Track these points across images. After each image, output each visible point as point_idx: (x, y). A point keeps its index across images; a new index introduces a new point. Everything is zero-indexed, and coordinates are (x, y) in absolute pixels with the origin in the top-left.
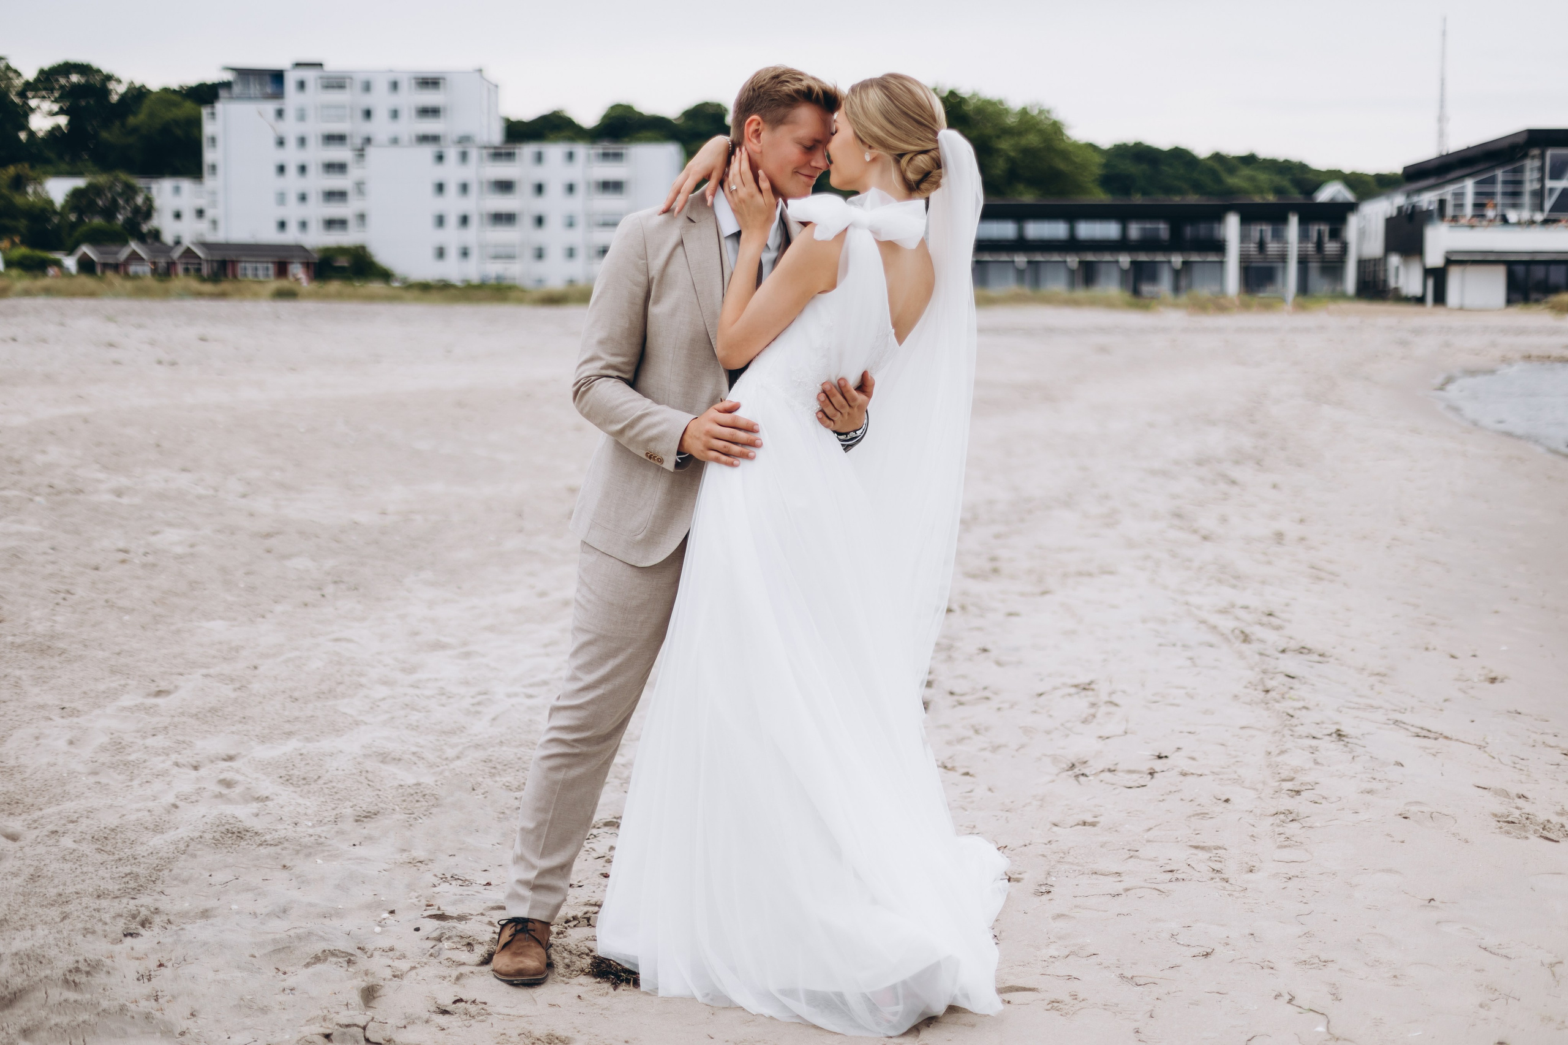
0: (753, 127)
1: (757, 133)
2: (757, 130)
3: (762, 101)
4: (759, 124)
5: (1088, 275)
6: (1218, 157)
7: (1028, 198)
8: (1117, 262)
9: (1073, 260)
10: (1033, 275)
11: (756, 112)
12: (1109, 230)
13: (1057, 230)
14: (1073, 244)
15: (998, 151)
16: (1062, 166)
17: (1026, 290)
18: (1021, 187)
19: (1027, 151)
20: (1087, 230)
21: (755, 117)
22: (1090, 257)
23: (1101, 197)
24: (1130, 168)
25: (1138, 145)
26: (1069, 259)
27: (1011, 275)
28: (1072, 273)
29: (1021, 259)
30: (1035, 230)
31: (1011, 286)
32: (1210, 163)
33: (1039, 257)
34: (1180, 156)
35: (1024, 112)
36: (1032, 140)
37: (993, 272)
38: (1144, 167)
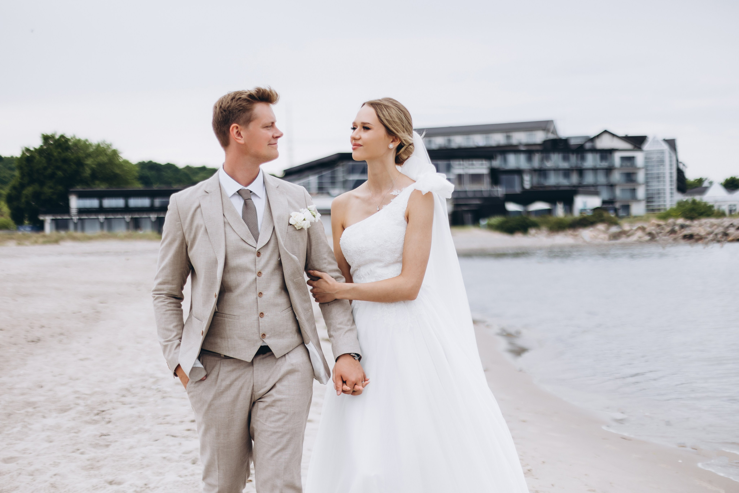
0: (235, 131)
1: (239, 134)
2: (237, 132)
3: (233, 114)
4: (237, 128)
5: (136, 224)
6: (188, 168)
7: (102, 187)
8: (150, 218)
9: (128, 217)
10: (108, 224)
11: (233, 122)
12: (145, 202)
13: (119, 203)
14: (127, 210)
15: (87, 165)
16: (118, 171)
17: (105, 232)
18: (97, 182)
19: (101, 165)
20: (134, 202)
21: (234, 125)
22: (136, 216)
23: (139, 186)
24: (148, 173)
25: (150, 162)
26: (126, 217)
27: (98, 226)
28: (128, 224)
29: (102, 217)
30: (108, 203)
31: (97, 231)
32: (186, 171)
33: (110, 216)
34: (170, 167)
35: (98, 146)
36: (103, 159)
37: (87, 224)
38: (153, 173)
